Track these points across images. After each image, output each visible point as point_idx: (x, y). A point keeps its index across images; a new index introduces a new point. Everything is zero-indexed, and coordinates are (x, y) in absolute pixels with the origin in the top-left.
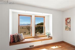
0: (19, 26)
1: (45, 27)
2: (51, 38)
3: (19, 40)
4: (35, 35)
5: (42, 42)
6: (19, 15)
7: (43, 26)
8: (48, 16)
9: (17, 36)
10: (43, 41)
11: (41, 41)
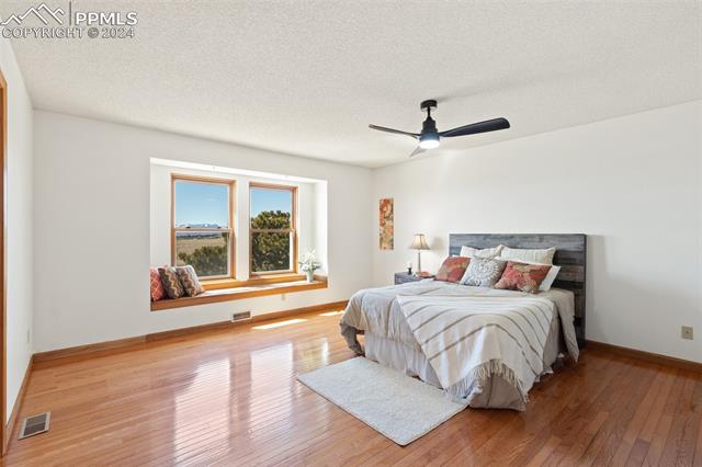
0: (173, 230)
1: (299, 236)
2: (323, 283)
3: (189, 290)
4: (251, 276)
5: (284, 299)
6: (174, 178)
7: (286, 231)
8: (313, 185)
9: (177, 274)
10: (288, 295)
11: (280, 295)
